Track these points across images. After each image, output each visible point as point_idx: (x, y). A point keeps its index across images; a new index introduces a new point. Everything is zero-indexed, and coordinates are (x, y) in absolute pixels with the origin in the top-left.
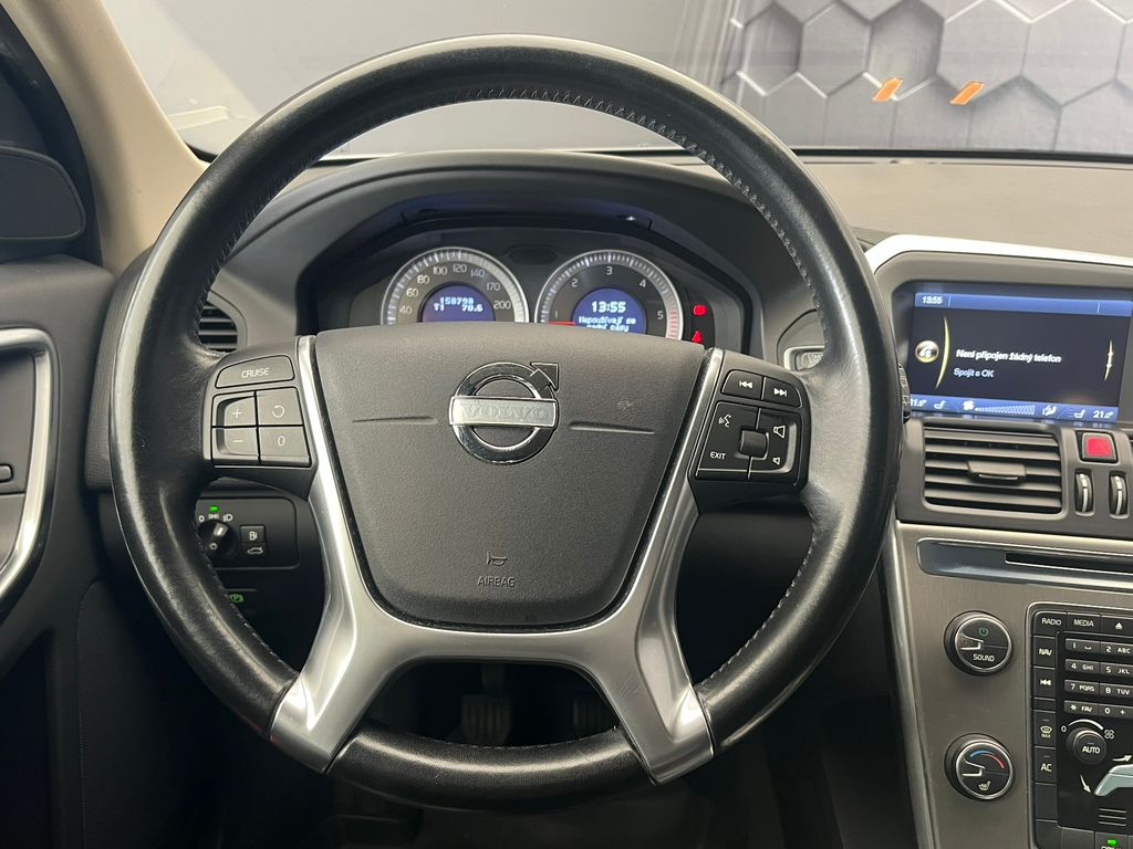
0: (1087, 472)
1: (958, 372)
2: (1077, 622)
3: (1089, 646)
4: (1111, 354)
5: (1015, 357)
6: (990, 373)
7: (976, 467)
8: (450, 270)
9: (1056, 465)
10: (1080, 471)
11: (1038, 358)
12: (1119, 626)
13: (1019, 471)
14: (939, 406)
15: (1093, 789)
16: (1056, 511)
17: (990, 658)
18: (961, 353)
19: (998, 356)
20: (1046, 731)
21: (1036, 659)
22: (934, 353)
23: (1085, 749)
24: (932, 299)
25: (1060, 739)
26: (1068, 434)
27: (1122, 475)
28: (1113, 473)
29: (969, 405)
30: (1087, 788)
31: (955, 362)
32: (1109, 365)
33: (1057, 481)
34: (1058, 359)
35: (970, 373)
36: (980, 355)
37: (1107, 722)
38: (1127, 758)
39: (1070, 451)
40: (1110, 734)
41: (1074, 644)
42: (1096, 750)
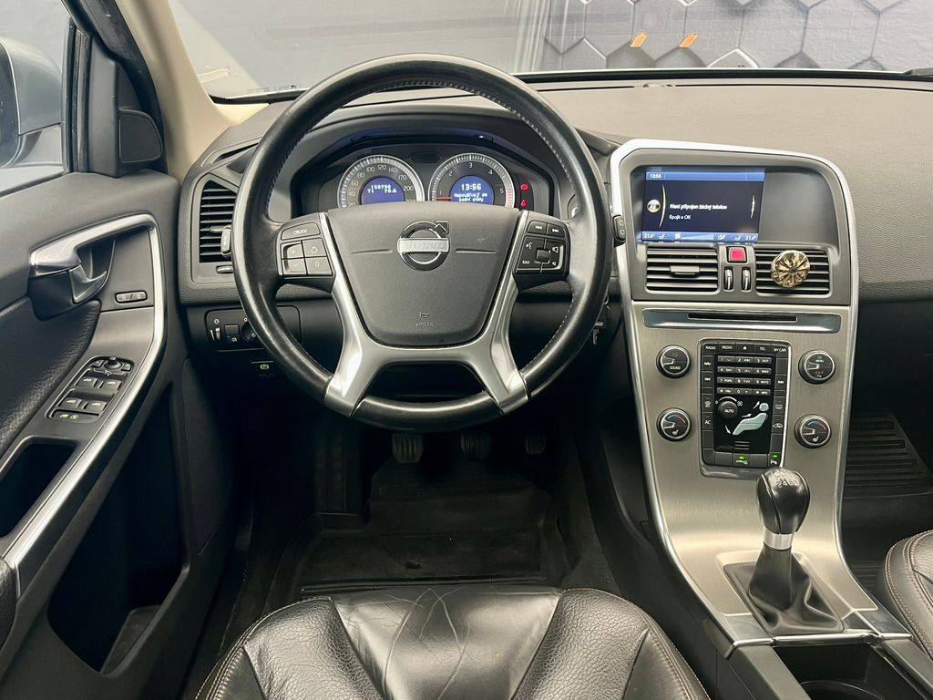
0: (731, 268)
1: (671, 217)
2: (724, 347)
3: (729, 359)
4: (754, 203)
5: (702, 207)
6: (689, 217)
7: (674, 269)
8: (376, 168)
9: (715, 265)
10: (726, 268)
11: (714, 207)
12: (745, 348)
13: (696, 269)
14: (662, 237)
15: (732, 432)
16: (714, 290)
17: (678, 368)
18: (673, 206)
19: (693, 207)
20: (708, 404)
21: (703, 367)
22: (657, 207)
23: (726, 411)
24: (655, 175)
25: (715, 407)
26: (722, 249)
27: (748, 269)
28: (744, 269)
29: (678, 235)
30: (729, 431)
31: (669, 211)
32: (753, 210)
33: (715, 274)
34: (725, 207)
35: (678, 217)
36: (683, 207)
37: (738, 397)
38: (749, 415)
39: (722, 258)
40: (740, 404)
41: (722, 358)
42: (732, 411)
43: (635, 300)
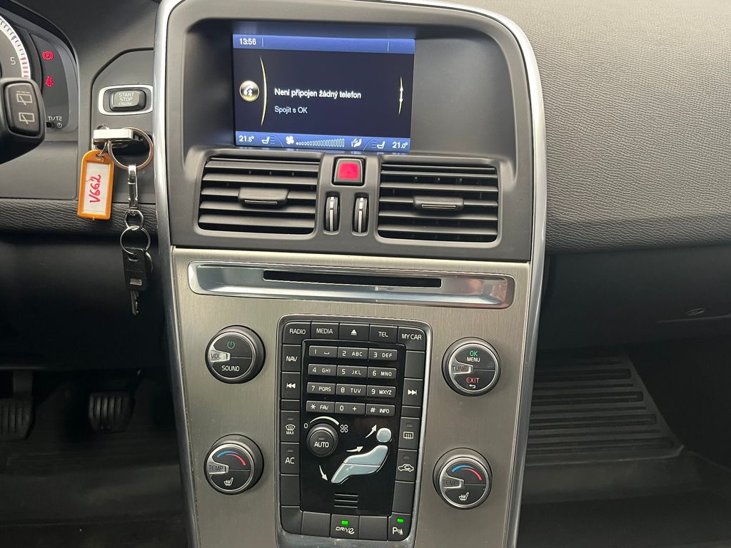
0: (337, 195)
1: (278, 110)
2: (319, 331)
3: (328, 351)
4: (402, 89)
5: (323, 94)
6: (304, 110)
7: (245, 194)
9: (312, 189)
10: (329, 194)
11: (343, 95)
12: (354, 332)
13: (281, 196)
14: (266, 141)
15: (330, 477)
16: (307, 231)
17: (235, 369)
18: (279, 92)
19: (310, 94)
20: (290, 429)
21: (282, 365)
22: (254, 92)
23: (317, 444)
24: (246, 40)
25: (303, 435)
26: (328, 161)
27: (366, 196)
28: (358, 196)
29: (290, 140)
30: (325, 477)
31: (274, 100)
32: (401, 100)
33: (311, 203)
34: (358, 95)
35: (288, 110)
36: (295, 93)
37: (342, 417)
38: (359, 449)
39: (325, 179)
40: (344, 429)
41: (315, 350)
42: (326, 444)
43: (178, 247)
